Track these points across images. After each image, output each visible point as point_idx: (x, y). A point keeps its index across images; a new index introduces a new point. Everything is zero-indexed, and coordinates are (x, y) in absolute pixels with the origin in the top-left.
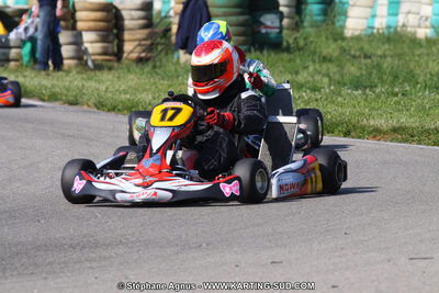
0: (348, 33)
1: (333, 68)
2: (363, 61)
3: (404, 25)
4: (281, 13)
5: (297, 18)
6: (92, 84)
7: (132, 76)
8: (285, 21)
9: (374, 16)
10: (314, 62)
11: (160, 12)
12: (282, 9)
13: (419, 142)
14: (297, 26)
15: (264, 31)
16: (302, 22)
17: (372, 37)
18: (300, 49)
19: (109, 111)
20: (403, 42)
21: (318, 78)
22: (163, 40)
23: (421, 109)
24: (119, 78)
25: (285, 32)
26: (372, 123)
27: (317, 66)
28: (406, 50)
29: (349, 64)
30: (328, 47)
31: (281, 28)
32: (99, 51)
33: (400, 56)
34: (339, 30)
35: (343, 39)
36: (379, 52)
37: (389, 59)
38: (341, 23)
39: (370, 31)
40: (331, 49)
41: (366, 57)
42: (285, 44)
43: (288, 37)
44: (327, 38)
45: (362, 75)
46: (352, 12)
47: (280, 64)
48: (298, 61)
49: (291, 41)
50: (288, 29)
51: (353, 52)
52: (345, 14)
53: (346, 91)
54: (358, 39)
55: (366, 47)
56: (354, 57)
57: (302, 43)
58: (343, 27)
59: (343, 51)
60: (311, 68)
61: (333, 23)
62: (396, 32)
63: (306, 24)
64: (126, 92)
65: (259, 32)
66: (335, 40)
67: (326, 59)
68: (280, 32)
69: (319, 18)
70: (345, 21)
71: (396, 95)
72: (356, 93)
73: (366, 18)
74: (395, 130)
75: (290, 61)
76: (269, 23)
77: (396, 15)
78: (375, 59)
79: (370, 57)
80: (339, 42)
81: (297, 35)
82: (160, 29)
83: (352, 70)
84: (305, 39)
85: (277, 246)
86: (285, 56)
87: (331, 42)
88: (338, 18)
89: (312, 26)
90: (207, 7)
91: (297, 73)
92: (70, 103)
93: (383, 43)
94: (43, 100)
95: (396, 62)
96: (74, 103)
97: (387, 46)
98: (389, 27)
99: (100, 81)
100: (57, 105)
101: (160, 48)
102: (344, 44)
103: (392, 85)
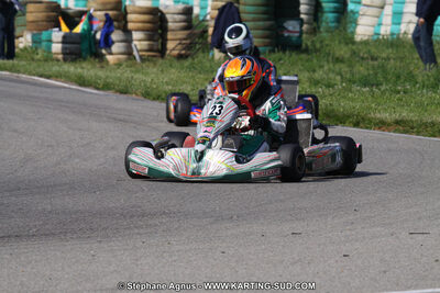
0: (358, 38)
1: (344, 68)
2: (371, 62)
3: (405, 33)
4: (302, 20)
5: (315, 24)
6: (139, 76)
7: (173, 70)
8: (305, 27)
9: (380, 24)
10: (328, 61)
11: (198, 16)
12: (302, 16)
13: (418, 133)
14: (314, 31)
15: (286, 35)
16: (319, 28)
17: (378, 42)
18: (316, 51)
19: (154, 99)
20: (404, 47)
21: (331, 75)
22: (201, 40)
23: (420, 105)
24: (162, 71)
25: (304, 36)
26: (378, 116)
27: (331, 65)
28: (407, 54)
29: (358, 65)
30: (341, 49)
31: (301, 32)
32: (146, 48)
33: (402, 59)
34: (350, 35)
35: (354, 43)
36: (384, 55)
37: (392, 61)
38: (352, 29)
39: (376, 37)
40: (343, 51)
41: (373, 59)
42: (304, 45)
43: (307, 40)
44: (340, 42)
45: (369, 75)
46: (362, 21)
47: (300, 63)
48: (315, 61)
49: (309, 44)
50: (307, 33)
51: (361, 55)
52: (355, 23)
53: (355, 88)
54: (365, 43)
55: (373, 50)
56: (363, 58)
57: (318, 46)
58: (353, 33)
59: (354, 53)
60: (326, 68)
61: (345, 29)
62: (398, 38)
63: (322, 29)
64: (167, 84)
65: (283, 36)
66: (347, 44)
67: (338, 60)
68: (300, 36)
69: (333, 25)
70: (355, 28)
71: (399, 92)
72: (364, 90)
73: (373, 26)
74: (397, 122)
75: (307, 61)
76: (290, 28)
77: (399, 24)
78: (380, 60)
79: (376, 59)
80: (350, 46)
81: (314, 39)
82: (198, 31)
83: (361, 70)
84: (321, 42)
85: (297, 219)
86: (304, 56)
87: (342, 45)
88: (349, 25)
89: (327, 31)
90: (239, 13)
91: (314, 71)
92: (121, 93)
93: (388, 48)
94: (98, 89)
95: (398, 64)
96: (124, 92)
97: (390, 50)
98: (392, 34)
99: (146, 74)
100: (110, 93)
101: (198, 47)
102: (354, 47)
103: (395, 84)
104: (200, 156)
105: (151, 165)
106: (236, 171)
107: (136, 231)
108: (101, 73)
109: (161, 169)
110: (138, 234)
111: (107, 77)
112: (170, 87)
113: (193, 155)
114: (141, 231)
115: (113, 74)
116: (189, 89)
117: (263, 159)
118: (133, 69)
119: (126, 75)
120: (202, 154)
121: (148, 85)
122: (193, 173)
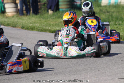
0: (102, 5)
3: (120, 2)
6: (20, 21)
7: (33, 18)
8: (82, 1)
17: (110, 6)
19: (26, 29)
20: (120, 7)
22: (43, 7)
24: (29, 18)
28: (121, 10)
29: (102, 15)
31: (81, 3)
33: (119, 12)
34: (99, 3)
36: (112, 11)
37: (115, 13)
38: (100, 1)
39: (109, 4)
40: (97, 10)
41: (108, 12)
44: (96, 6)
45: (106, 18)
51: (104, 11)
54: (105, 6)
55: (108, 9)
56: (104, 12)
58: (101, 3)
59: (101, 10)
61: (98, 1)
62: (118, 4)
64: (31, 23)
65: (74, 4)
66: (98, 7)
71: (116, 25)
76: (77, 1)
78: (110, 13)
80: (100, 7)
82: (43, 3)
92: (13, 27)
93: (114, 8)
94: (5, 26)
95: (117, 14)
96: (14, 27)
97: (115, 9)
98: (115, 3)
99: (23, 20)
100: (9, 27)
101: (43, 9)
102: (101, 8)
103: (116, 22)
104: (66, 49)
105: (47, 53)
106: (80, 54)
107: (16, 80)
108: (6, 20)
109: (52, 54)
110: (17, 81)
111: (8, 21)
112: (32, 25)
113: (63, 48)
114: (18, 80)
115: (11, 20)
116: (39, 25)
117: (89, 49)
118: (18, 18)
119: (15, 20)
120: (67, 48)
121: (23, 24)
122: (64, 55)
